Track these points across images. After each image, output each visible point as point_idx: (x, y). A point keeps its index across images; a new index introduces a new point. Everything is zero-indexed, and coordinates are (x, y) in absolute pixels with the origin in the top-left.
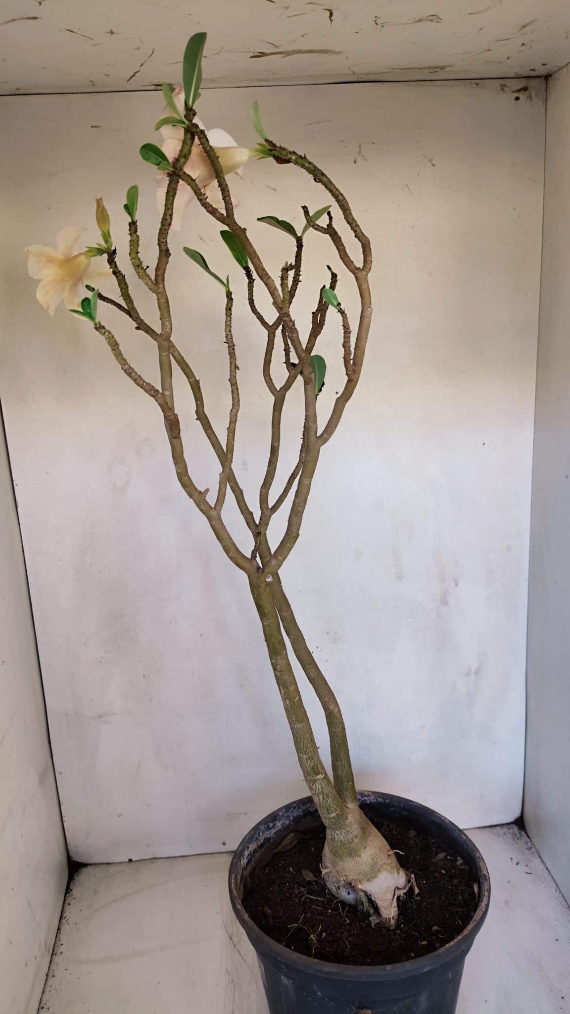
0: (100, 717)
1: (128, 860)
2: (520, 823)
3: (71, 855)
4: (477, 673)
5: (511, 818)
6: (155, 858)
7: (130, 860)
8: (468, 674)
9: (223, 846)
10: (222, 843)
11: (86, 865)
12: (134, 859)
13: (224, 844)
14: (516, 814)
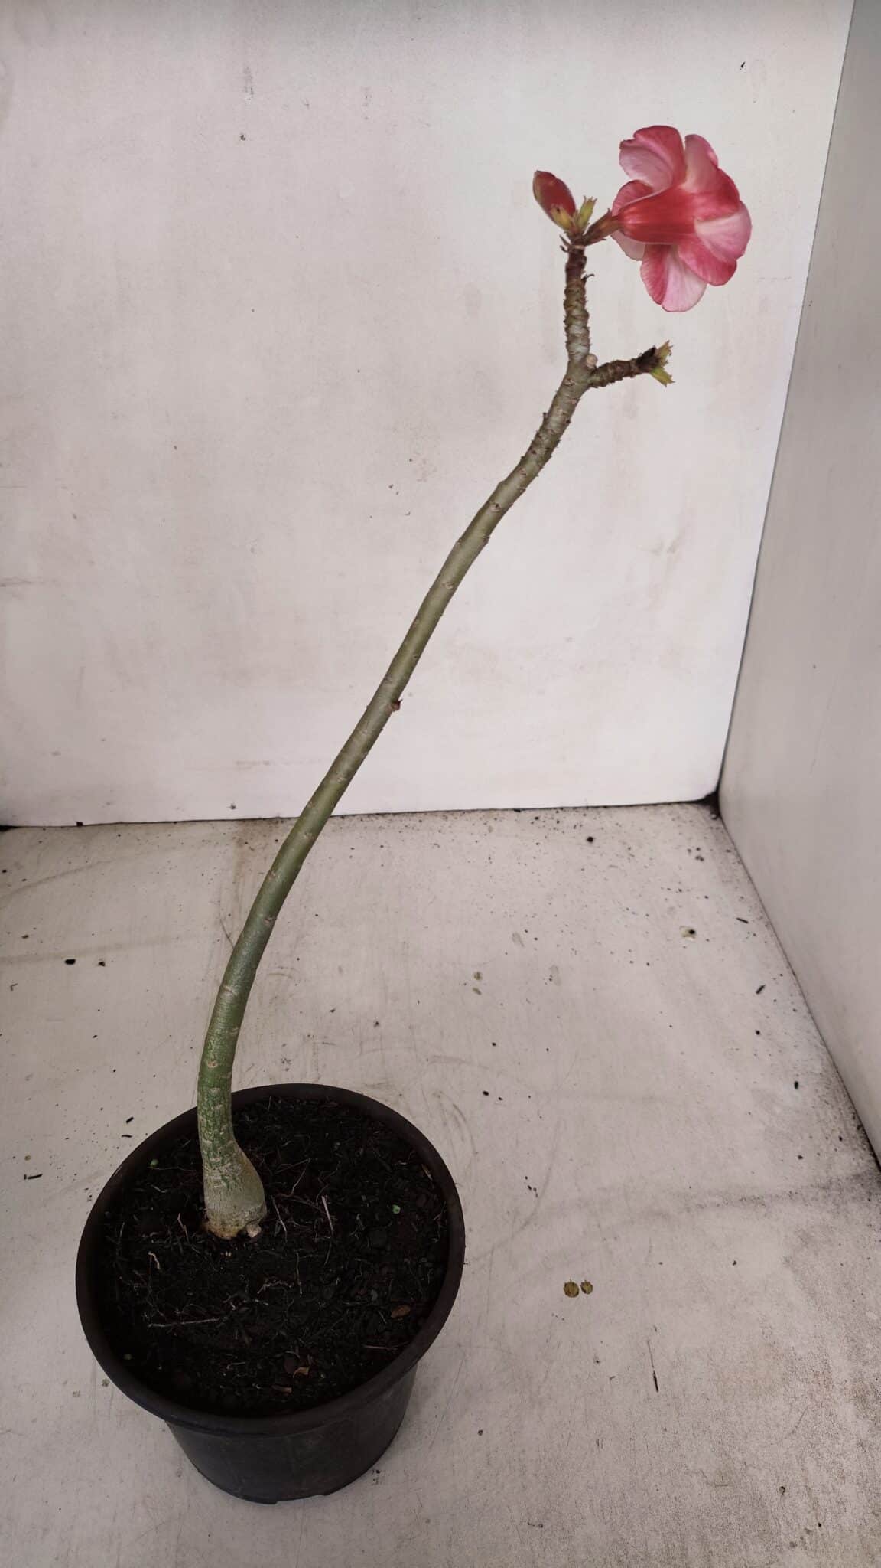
0: (4, 586)
1: (75, 824)
2: (712, 802)
4: (672, 550)
5: (700, 795)
6: (122, 823)
7: (79, 824)
8: (658, 550)
9: (231, 810)
10: (230, 805)
12: (84, 824)
13: (233, 807)
14: (710, 788)
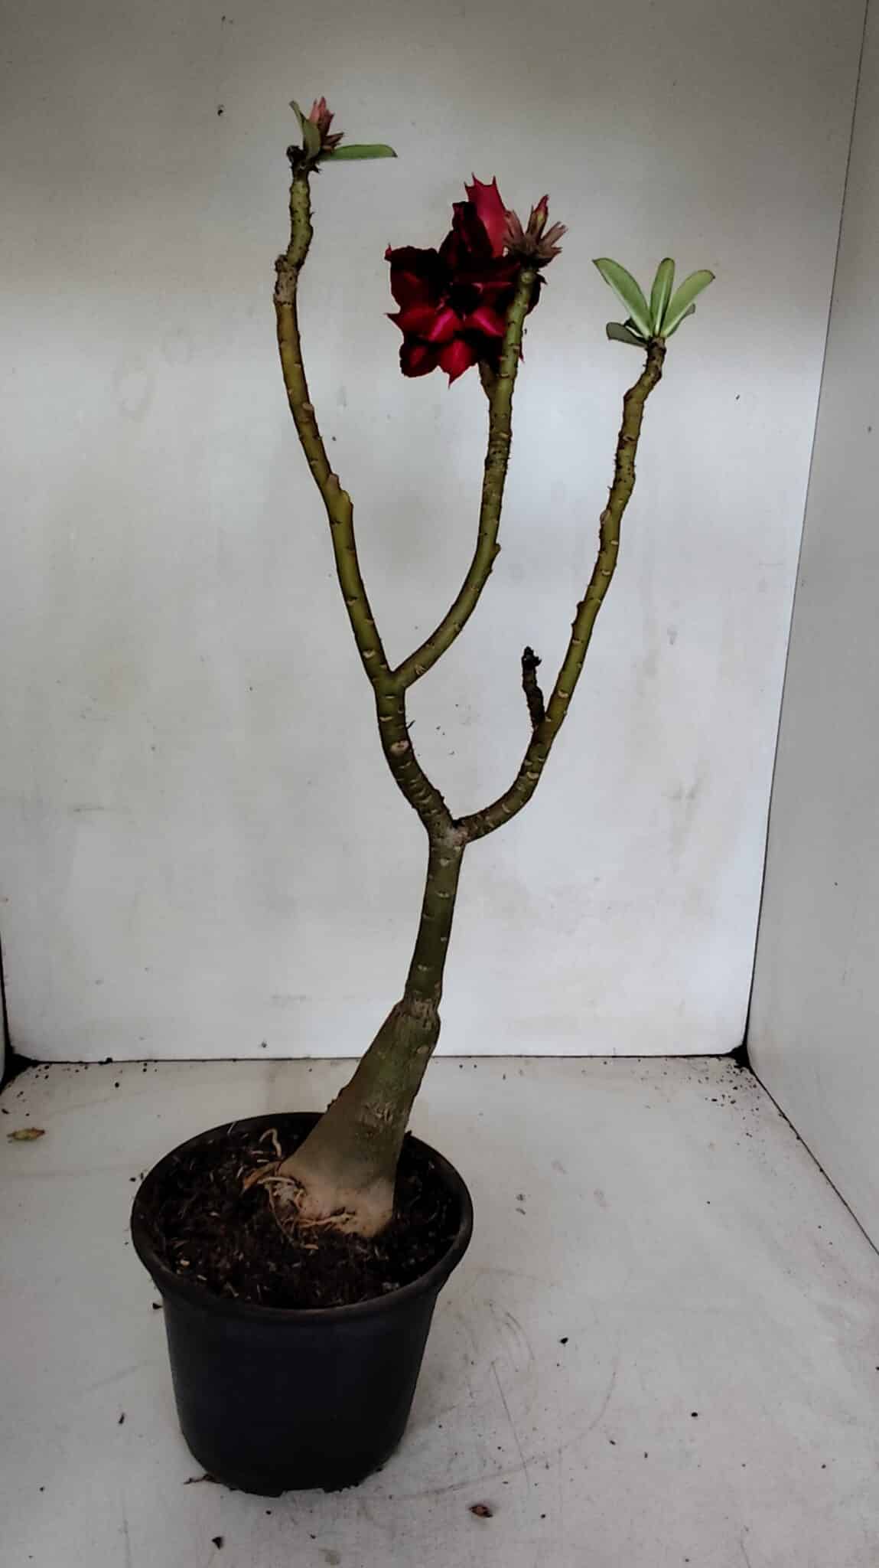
0: (78, 810)
1: (104, 1060)
2: (741, 1056)
3: (13, 1044)
4: (692, 796)
5: (725, 1049)
6: (152, 1060)
7: (109, 1061)
8: (677, 797)
9: (261, 1048)
10: (261, 1043)
11: (35, 1063)
12: (114, 1059)
13: (264, 1046)
14: (737, 1042)
